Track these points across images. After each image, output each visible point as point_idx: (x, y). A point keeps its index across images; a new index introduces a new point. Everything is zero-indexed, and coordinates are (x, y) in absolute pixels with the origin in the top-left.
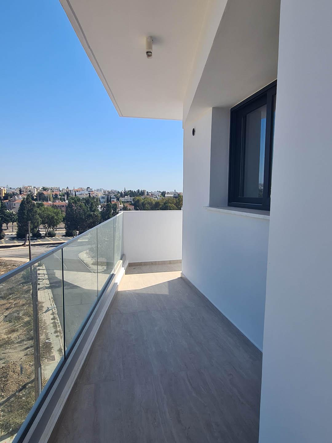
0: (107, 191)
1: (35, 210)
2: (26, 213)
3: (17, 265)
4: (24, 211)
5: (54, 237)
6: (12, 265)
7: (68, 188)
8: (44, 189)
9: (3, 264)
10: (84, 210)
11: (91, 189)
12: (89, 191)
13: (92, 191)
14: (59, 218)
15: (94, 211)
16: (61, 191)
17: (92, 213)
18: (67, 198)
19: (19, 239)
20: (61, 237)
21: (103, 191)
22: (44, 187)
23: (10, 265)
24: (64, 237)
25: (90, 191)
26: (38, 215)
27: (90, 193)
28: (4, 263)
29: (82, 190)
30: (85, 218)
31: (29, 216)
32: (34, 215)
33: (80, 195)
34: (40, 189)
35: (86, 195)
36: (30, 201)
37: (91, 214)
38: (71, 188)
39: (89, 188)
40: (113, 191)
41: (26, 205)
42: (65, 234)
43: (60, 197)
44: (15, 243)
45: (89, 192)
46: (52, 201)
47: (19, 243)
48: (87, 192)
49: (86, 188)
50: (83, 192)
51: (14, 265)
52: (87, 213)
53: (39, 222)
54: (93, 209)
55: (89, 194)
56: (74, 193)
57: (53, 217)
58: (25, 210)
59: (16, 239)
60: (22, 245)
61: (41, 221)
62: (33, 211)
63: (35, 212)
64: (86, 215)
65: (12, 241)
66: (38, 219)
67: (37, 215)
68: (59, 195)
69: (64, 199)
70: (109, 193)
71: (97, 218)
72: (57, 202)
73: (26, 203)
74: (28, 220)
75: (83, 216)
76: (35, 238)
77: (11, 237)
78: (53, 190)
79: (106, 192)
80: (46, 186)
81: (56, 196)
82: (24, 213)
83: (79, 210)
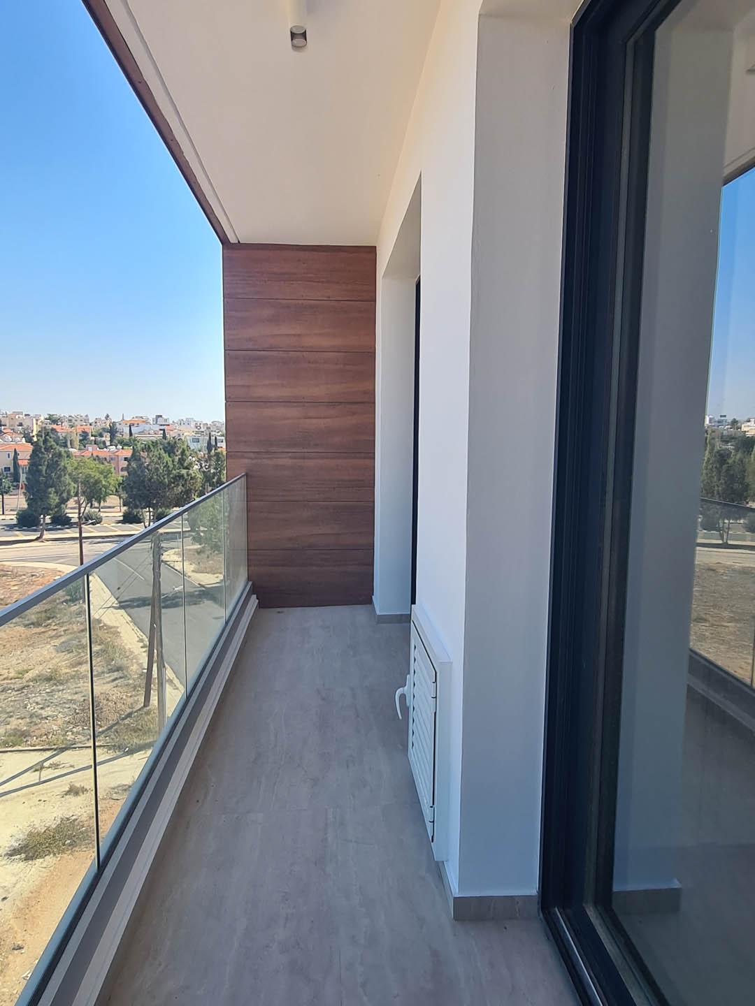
0: (204, 424)
1: (63, 464)
2: (44, 472)
3: (38, 575)
4: (40, 467)
5: (98, 525)
6: (30, 574)
7: (108, 416)
8: (53, 420)
9: (9, 573)
10: (167, 466)
11: (166, 420)
12: (161, 425)
13: (169, 425)
14: (110, 484)
15: (187, 468)
16: (94, 424)
17: (184, 472)
18: (111, 441)
19: (24, 528)
20: (114, 525)
21: (193, 425)
22: (51, 413)
23: (24, 575)
24: (120, 524)
25: (164, 425)
26: (69, 475)
27: (164, 430)
28: (12, 572)
29: (143, 422)
30: (170, 483)
31: (51, 478)
32: (60, 477)
33: (140, 433)
34: (42, 418)
35: (156, 434)
36: (51, 446)
37: (182, 473)
38: (115, 418)
39: (161, 416)
40: (217, 424)
41: (42, 453)
42: (122, 518)
43: (93, 438)
44: (17, 536)
45: (162, 427)
46: (78, 447)
47: (26, 535)
48: (157, 428)
49: (155, 417)
50: (147, 427)
51: (33, 576)
52: (173, 471)
53: (72, 491)
54: (185, 464)
55: (162, 432)
56: (127, 430)
57: (97, 482)
58: (41, 465)
59: (17, 528)
60: (37, 539)
61: (74, 488)
62: (59, 468)
63: (62, 468)
64: (171, 476)
65: (10, 533)
66: (69, 484)
67: (67, 475)
68: (90, 435)
69: (104, 443)
70: (208, 428)
71: (194, 481)
72: (90, 449)
73: (43, 450)
74: (48, 487)
75: (164, 479)
76: (59, 527)
77: (5, 525)
78: (73, 421)
79: (201, 426)
80: (57, 412)
81: (86, 437)
82: (40, 471)
83: (157, 466)
